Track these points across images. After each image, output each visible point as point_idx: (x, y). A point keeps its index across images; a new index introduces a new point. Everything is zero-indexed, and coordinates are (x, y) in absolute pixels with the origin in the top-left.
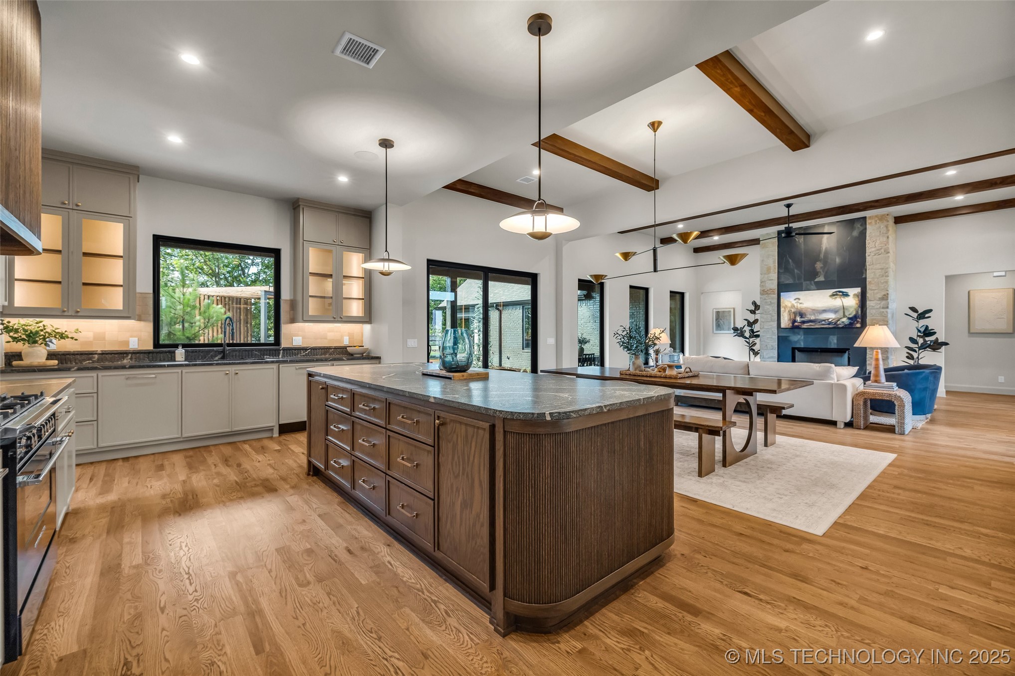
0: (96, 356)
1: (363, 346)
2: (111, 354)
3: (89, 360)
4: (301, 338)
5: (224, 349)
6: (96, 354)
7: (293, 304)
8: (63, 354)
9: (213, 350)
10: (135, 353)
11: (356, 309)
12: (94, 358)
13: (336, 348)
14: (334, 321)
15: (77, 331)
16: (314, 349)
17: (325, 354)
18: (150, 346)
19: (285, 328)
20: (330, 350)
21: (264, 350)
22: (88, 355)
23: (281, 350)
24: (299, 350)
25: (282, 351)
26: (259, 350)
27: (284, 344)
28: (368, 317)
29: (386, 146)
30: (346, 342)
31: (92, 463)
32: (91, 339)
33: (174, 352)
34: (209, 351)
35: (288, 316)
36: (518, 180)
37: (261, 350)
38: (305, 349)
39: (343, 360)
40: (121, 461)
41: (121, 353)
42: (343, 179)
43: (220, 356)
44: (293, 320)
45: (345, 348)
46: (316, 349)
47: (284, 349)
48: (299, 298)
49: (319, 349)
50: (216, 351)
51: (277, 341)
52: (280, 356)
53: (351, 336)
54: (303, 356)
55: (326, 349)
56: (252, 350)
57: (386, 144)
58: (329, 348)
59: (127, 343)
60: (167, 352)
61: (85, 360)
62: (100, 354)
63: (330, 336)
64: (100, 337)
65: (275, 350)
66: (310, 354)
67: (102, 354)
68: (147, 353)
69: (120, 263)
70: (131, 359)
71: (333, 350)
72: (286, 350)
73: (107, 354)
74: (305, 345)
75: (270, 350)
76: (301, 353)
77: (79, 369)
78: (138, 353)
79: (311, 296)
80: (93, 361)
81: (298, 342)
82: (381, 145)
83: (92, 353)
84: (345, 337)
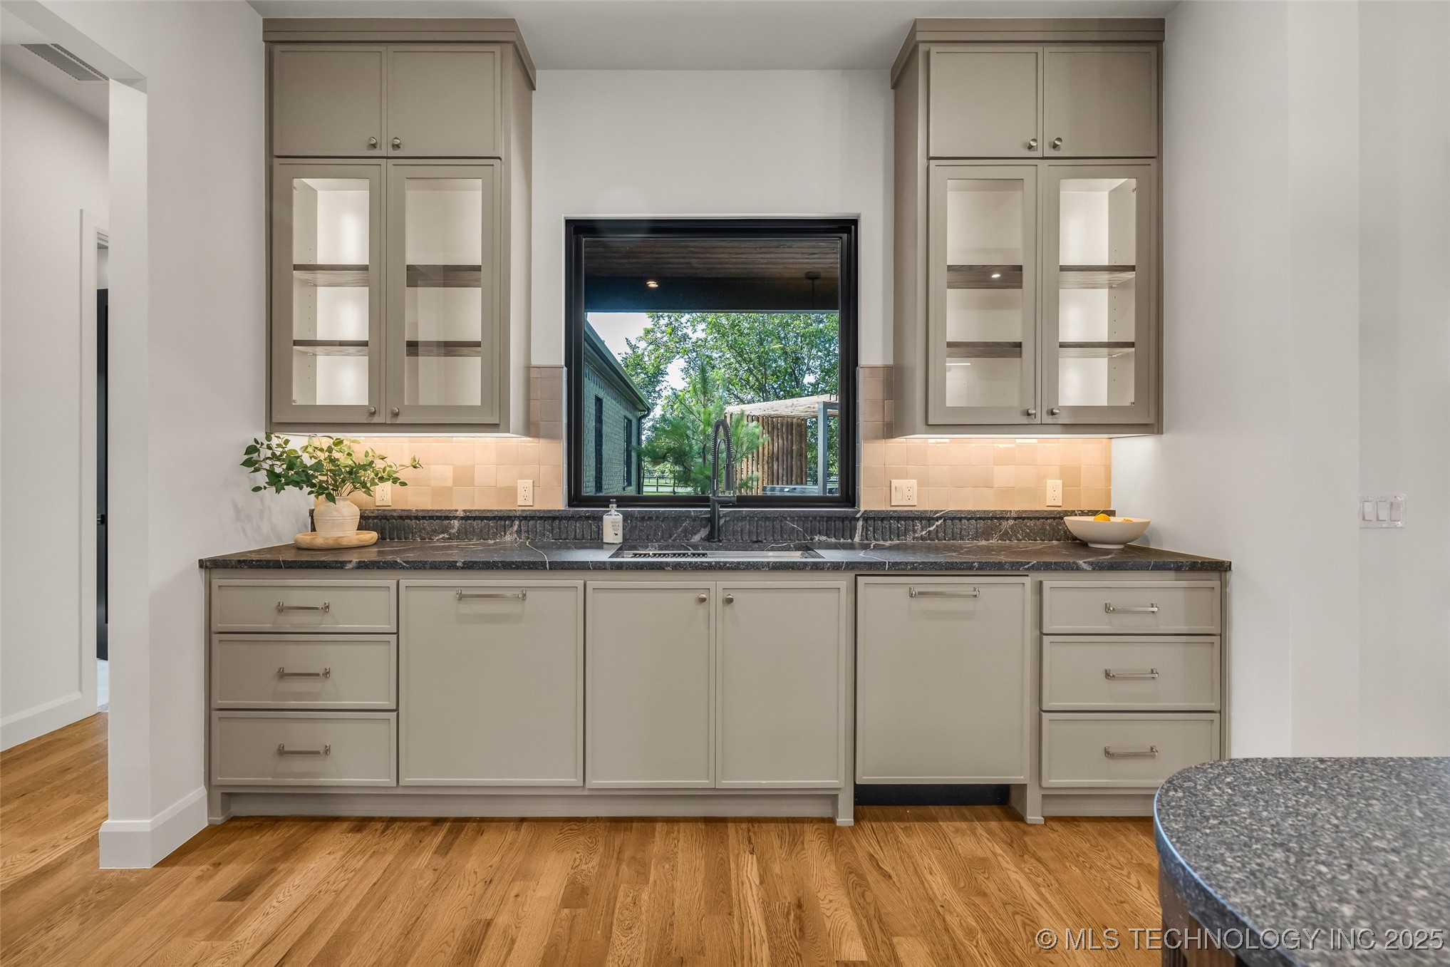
0: (456, 523)
1: (1112, 513)
2: (482, 518)
3: (443, 533)
4: (914, 482)
5: (713, 512)
6: (455, 518)
7: (894, 378)
8: (401, 517)
9: (688, 516)
10: (529, 518)
12: (453, 528)
13: (1021, 517)
14: (1027, 422)
15: (415, 463)
16: (953, 519)
17: (987, 535)
18: (557, 501)
19: (872, 454)
20: (1004, 523)
21: (815, 518)
22: (443, 519)
23: (858, 519)
24: (909, 519)
25: (860, 523)
26: (803, 518)
27: (868, 501)
30: (1053, 497)
32: (450, 483)
33: (601, 519)
34: (677, 519)
35: (879, 417)
37: (807, 518)
38: (927, 518)
41: (501, 518)
43: (704, 533)
44: (893, 428)
45: (1058, 517)
46: (960, 519)
47: (869, 518)
48: (915, 359)
49: (969, 519)
50: (695, 519)
51: (849, 495)
52: (858, 540)
53: (1070, 478)
54: (922, 538)
55: (991, 519)
56: (783, 517)
58: (1000, 517)
59: (512, 492)
60: (588, 518)
61: (435, 532)
62: (462, 518)
63: (1004, 475)
64: (464, 477)
65: (843, 519)
66: (941, 535)
67: (466, 518)
68: (551, 518)
70: (519, 532)
71: (1011, 522)
72: (874, 517)
73: (475, 518)
74: (926, 506)
75: (830, 518)
76: (914, 531)
78: (532, 518)
79: (950, 346)
80: (450, 534)
81: (906, 494)
83: (449, 517)
84: (1051, 482)
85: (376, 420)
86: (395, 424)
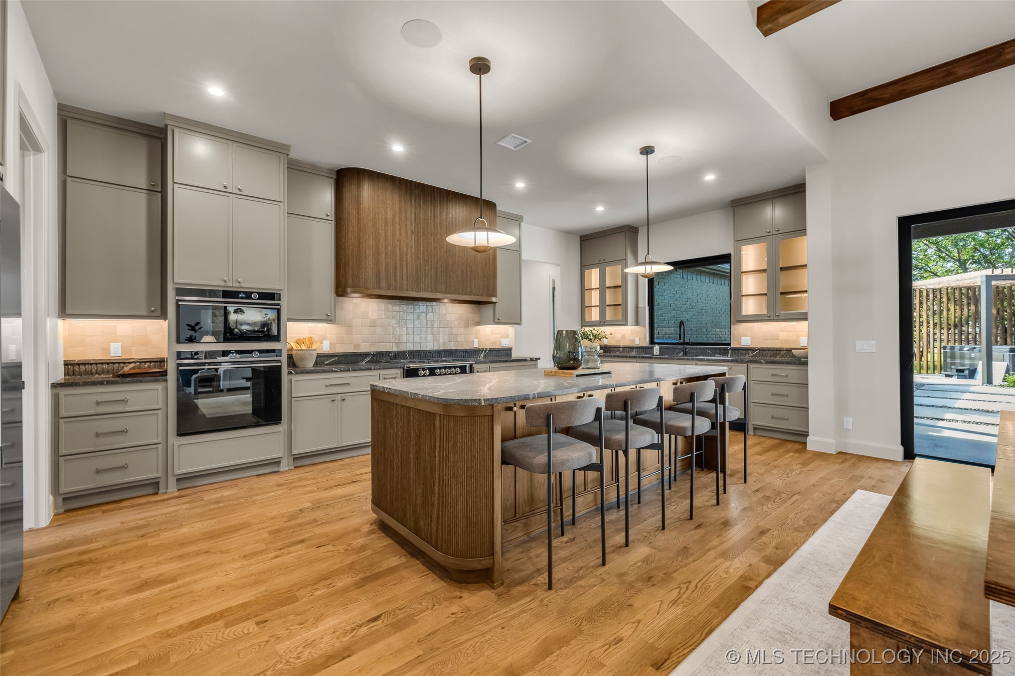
0: (621, 349)
2: (627, 348)
4: (749, 338)
5: (685, 347)
6: (621, 347)
8: (609, 347)
9: (678, 348)
10: (638, 348)
13: (787, 350)
14: (771, 319)
16: (762, 350)
17: (775, 355)
18: (647, 343)
19: (736, 329)
20: (782, 352)
21: (715, 349)
22: (617, 348)
23: (729, 350)
24: (747, 350)
25: (730, 351)
26: (712, 349)
27: (734, 343)
30: (803, 343)
32: (620, 339)
34: (675, 349)
37: (713, 349)
38: (753, 350)
39: (761, 363)
41: (631, 348)
42: (710, 177)
43: (682, 353)
46: (765, 350)
49: (768, 350)
50: (680, 349)
51: (728, 342)
52: (729, 356)
54: (752, 356)
55: (777, 350)
56: (706, 349)
57: (647, 151)
58: (780, 350)
59: (634, 341)
60: (652, 347)
61: (617, 351)
63: (783, 336)
64: (623, 337)
65: (725, 349)
66: (758, 355)
67: (623, 348)
68: (643, 348)
70: (636, 350)
71: (785, 352)
72: (733, 349)
73: (625, 348)
74: (753, 346)
75: (720, 349)
76: (749, 354)
79: (745, 295)
80: (620, 351)
81: (746, 342)
83: (619, 347)
84: (802, 338)
85: (601, 323)
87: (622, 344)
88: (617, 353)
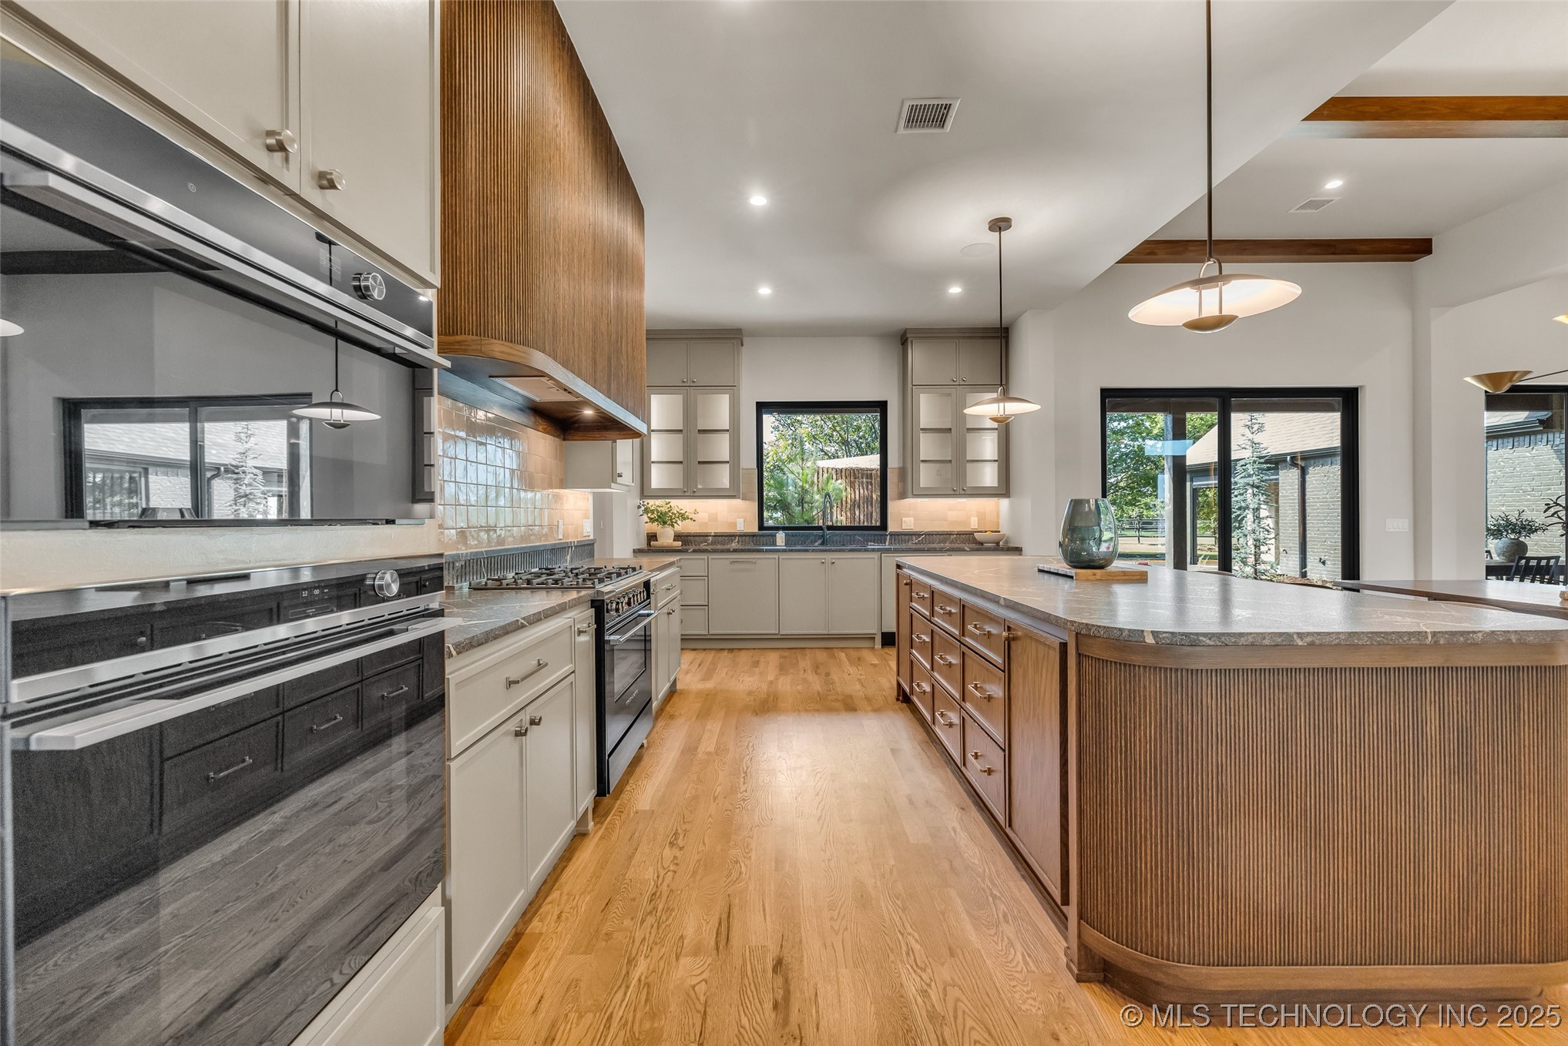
0: (710, 538)
1: (999, 532)
2: (722, 536)
3: (704, 542)
4: (912, 519)
5: (824, 533)
6: (710, 536)
7: (902, 472)
8: (690, 536)
9: (813, 534)
10: (743, 535)
11: (989, 476)
12: (709, 540)
13: (959, 534)
14: (955, 494)
15: (696, 512)
16: (929, 535)
17: (944, 541)
18: (754, 528)
19: (893, 506)
20: (952, 537)
21: (867, 534)
22: (704, 536)
23: (888, 535)
24: (910, 535)
25: (888, 537)
26: (860, 535)
27: (892, 527)
28: (1005, 488)
29: (1000, 228)
30: (974, 524)
31: (705, 650)
32: (707, 521)
33: (775, 536)
34: (808, 536)
35: (897, 490)
36: (1293, 211)
37: (864, 534)
38: (918, 534)
39: (965, 550)
40: (726, 651)
41: (729, 536)
42: (955, 290)
43: (820, 541)
44: (902, 496)
45: (971, 533)
46: (932, 535)
47: (891, 534)
48: (909, 466)
49: (936, 534)
50: (816, 536)
51: (884, 526)
52: (887, 544)
53: (981, 517)
54: (916, 543)
55: (946, 534)
56: (854, 535)
57: (1000, 225)
58: (950, 534)
59: (735, 524)
60: (768, 535)
61: (702, 542)
62: (713, 536)
63: (952, 515)
64: (713, 518)
65: (881, 535)
66: (925, 539)
67: (715, 536)
68: (753, 535)
69: (726, 437)
70: (738, 542)
71: (955, 536)
72: (894, 535)
73: (719, 536)
74: (918, 529)
75: (875, 535)
76: (912, 540)
77: (695, 551)
78: (744, 536)
79: (923, 461)
80: (708, 543)
81: (909, 524)
82: (991, 229)
83: (707, 535)
84: (972, 519)
85: (686, 494)
86: (694, 495)
87: (712, 530)
88: (703, 546)
